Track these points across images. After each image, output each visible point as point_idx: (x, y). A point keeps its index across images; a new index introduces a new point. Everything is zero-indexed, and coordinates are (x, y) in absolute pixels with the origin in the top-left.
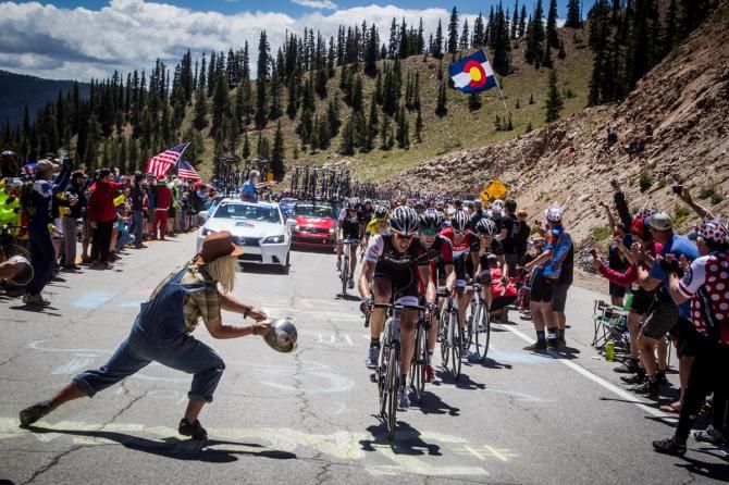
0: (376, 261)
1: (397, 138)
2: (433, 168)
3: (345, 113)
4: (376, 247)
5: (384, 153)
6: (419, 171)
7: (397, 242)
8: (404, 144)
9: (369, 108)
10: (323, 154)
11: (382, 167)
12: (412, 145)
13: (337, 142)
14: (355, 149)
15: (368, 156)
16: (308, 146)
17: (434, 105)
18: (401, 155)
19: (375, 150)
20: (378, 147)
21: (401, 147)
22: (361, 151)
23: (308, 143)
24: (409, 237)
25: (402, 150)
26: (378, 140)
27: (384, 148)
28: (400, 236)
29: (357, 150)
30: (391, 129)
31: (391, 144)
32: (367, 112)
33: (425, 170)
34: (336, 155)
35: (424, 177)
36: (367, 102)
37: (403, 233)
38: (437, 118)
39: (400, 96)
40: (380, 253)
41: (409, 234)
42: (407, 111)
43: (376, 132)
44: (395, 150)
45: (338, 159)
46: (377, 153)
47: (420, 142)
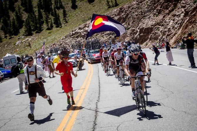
0: (128, 64)
1: (54, 23)
2: (82, 30)
3: (25, 16)
4: (128, 60)
5: (48, 31)
6: (73, 34)
7: (134, 56)
8: (58, 25)
9: (37, 12)
10: (16, 37)
11: (49, 38)
12: (63, 25)
13: (23, 30)
14: (33, 32)
15: (40, 34)
16: (7, 35)
17: (70, 5)
18: (58, 30)
19: (44, 31)
20: (45, 29)
21: (57, 27)
22: (36, 33)
23: (7, 34)
24: (137, 54)
25: (58, 28)
26: (45, 26)
27: (48, 29)
28: (135, 54)
29: (34, 33)
30: (50, 19)
31: (52, 27)
32: (37, 14)
33: (77, 33)
34: (23, 37)
35: (77, 37)
36: (36, 10)
37: (136, 53)
38: (73, 10)
39: (52, 4)
40: (129, 61)
41: (137, 53)
42: (57, 10)
43: (43, 22)
44: (54, 29)
45: (24, 38)
46: (45, 32)
47: (67, 22)
